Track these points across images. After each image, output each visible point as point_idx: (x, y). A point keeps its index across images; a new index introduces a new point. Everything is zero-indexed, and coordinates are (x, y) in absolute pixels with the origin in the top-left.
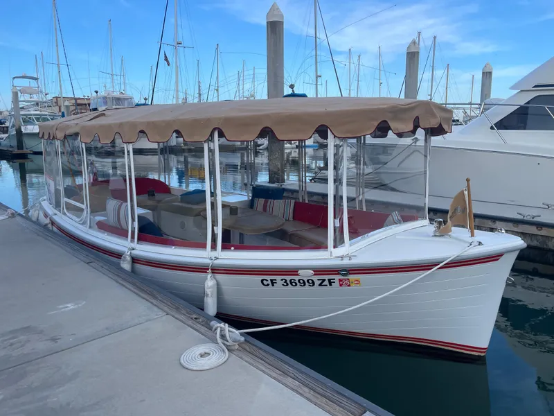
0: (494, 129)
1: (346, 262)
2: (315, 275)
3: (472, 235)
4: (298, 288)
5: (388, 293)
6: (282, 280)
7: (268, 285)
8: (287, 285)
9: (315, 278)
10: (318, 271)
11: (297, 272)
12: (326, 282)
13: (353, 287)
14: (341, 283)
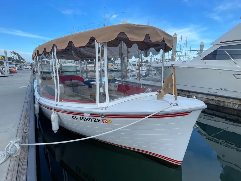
0: (202, 60)
1: (104, 111)
2: (91, 116)
3: (176, 99)
4: (86, 121)
5: (120, 128)
6: (79, 117)
7: (75, 119)
8: (82, 120)
9: (92, 118)
10: (92, 115)
11: (83, 114)
12: (97, 120)
13: (109, 124)
14: (103, 121)
